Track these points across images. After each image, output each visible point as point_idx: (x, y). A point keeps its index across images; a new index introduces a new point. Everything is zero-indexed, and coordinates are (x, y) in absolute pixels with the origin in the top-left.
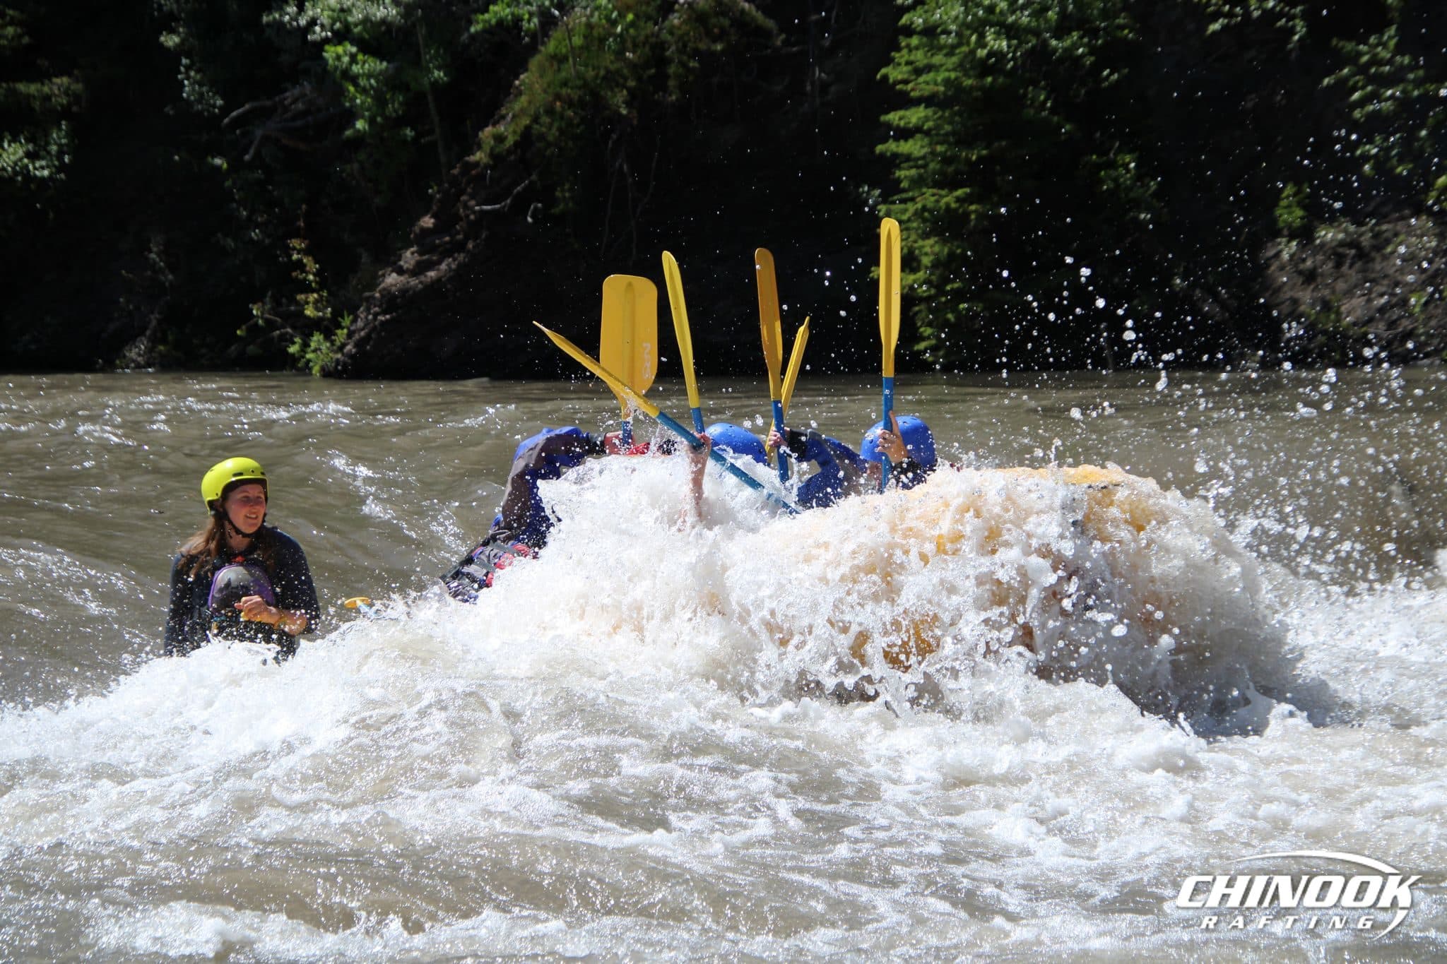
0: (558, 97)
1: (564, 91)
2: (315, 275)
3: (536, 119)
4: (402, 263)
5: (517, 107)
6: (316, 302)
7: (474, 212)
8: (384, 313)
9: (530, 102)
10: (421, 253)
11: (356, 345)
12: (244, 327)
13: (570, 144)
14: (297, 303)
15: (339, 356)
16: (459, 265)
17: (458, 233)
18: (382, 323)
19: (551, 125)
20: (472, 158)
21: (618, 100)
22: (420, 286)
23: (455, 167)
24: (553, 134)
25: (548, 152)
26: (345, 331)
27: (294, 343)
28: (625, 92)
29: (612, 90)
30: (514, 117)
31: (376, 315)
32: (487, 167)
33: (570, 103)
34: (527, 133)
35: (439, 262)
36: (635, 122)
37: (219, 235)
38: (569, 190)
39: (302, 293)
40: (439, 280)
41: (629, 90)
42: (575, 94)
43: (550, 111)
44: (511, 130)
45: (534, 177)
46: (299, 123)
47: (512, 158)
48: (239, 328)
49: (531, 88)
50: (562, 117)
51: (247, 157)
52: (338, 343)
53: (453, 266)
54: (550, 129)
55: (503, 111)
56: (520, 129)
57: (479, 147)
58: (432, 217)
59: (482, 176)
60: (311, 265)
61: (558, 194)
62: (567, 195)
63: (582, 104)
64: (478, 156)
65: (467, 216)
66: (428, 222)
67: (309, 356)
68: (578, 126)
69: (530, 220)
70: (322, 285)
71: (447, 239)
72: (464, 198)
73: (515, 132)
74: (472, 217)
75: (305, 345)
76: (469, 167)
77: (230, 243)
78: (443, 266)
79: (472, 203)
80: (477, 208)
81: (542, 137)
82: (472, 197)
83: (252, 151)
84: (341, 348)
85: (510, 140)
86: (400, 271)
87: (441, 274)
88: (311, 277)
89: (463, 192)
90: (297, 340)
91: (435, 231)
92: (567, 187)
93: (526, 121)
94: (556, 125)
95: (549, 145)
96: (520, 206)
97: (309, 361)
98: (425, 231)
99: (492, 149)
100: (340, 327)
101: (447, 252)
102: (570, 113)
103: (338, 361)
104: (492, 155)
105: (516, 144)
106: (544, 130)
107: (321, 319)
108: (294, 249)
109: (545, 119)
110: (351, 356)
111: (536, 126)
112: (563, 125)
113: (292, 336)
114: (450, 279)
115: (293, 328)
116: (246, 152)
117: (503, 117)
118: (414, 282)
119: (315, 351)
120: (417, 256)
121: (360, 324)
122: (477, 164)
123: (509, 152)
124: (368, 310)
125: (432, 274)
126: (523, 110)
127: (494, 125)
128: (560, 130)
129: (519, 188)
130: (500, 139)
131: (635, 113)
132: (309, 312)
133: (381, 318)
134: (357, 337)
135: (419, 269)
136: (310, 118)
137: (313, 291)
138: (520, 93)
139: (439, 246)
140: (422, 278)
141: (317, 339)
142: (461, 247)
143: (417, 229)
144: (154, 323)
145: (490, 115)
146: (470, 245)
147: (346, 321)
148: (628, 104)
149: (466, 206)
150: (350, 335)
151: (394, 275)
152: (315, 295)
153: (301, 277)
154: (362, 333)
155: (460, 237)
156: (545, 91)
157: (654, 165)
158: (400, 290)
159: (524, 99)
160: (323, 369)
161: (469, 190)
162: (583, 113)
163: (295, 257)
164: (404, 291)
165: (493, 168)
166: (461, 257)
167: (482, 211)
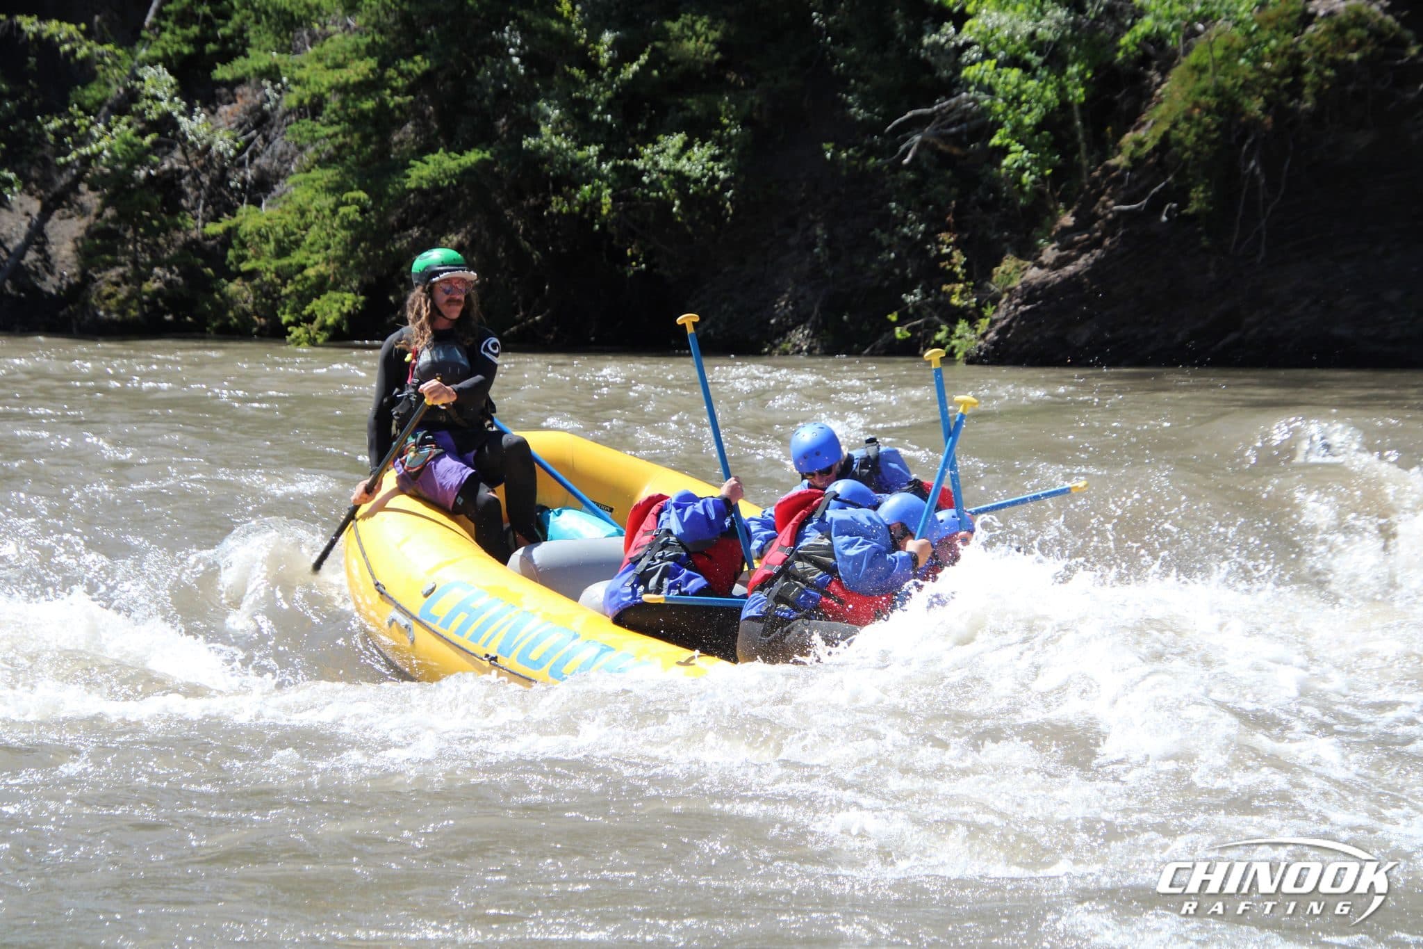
0: (1196, 104)
1: (1203, 99)
2: (963, 267)
3: (1174, 125)
4: (1042, 258)
5: (1157, 114)
6: (962, 292)
7: (1112, 212)
8: (1025, 303)
9: (1170, 109)
10: (1061, 249)
11: (998, 333)
12: (896, 313)
13: (1206, 148)
14: (945, 293)
15: (981, 343)
16: (1096, 261)
17: (1097, 230)
18: (1023, 313)
19: (1189, 129)
20: (1112, 162)
21: (1255, 106)
22: (1059, 280)
23: (1095, 170)
24: (1190, 139)
25: (1186, 155)
26: (988, 320)
27: (940, 331)
28: (1262, 99)
29: (1249, 96)
30: (1154, 123)
31: (1017, 306)
32: (1125, 169)
33: (1208, 111)
34: (1165, 140)
35: (1077, 258)
36: (1270, 127)
37: (877, 231)
38: (1203, 192)
39: (948, 283)
40: (1076, 274)
41: (1266, 98)
42: (1213, 102)
43: (1188, 118)
44: (1151, 135)
45: (1170, 178)
46: (953, 130)
47: (1151, 161)
48: (891, 313)
49: (1171, 97)
50: (1199, 123)
51: (906, 161)
52: (980, 331)
53: (1091, 261)
54: (1188, 133)
55: (1144, 118)
56: (1159, 135)
57: (1120, 151)
58: (1073, 215)
59: (1120, 179)
60: (959, 258)
61: (1193, 195)
62: (1201, 195)
63: (1219, 110)
64: (1120, 160)
65: (1105, 215)
66: (1068, 220)
67: (954, 342)
68: (1215, 130)
69: (1164, 218)
70: (968, 277)
71: (1086, 236)
72: (1104, 198)
73: (1154, 137)
74: (1110, 216)
75: (951, 332)
76: (1108, 170)
77: (885, 238)
78: (1081, 261)
79: (1111, 203)
80: (1115, 208)
81: (1179, 142)
82: (1111, 197)
83: (910, 156)
84: (983, 336)
85: (1149, 146)
86: (1041, 266)
87: (1079, 268)
88: (958, 269)
89: (1102, 193)
90: (944, 327)
91: (1075, 229)
92: (1201, 188)
93: (1165, 127)
94: (1193, 131)
95: (1186, 149)
96: (1156, 206)
97: (953, 348)
98: (1066, 230)
99: (1132, 153)
100: (982, 316)
101: (1085, 248)
102: (1207, 119)
103: (980, 349)
104: (1131, 158)
105: (1155, 149)
106: (1182, 135)
107: (966, 308)
108: (943, 243)
109: (1183, 125)
110: (995, 343)
111: (1174, 132)
112: (1201, 130)
113: (939, 324)
114: (1087, 274)
115: (940, 316)
116: (904, 155)
117: (1144, 123)
118: (1053, 276)
119: (960, 338)
120: (1057, 253)
121: (1002, 313)
122: (1116, 168)
123: (1149, 155)
124: (1010, 300)
125: (1070, 269)
126: (1162, 117)
127: (1136, 129)
128: (1197, 135)
129: (1156, 189)
130: (1140, 144)
131: (1269, 120)
132: (955, 301)
133: (1022, 308)
134: (999, 325)
135: (1059, 263)
136: (964, 125)
137: (960, 282)
138: (1160, 102)
139: (1078, 242)
140: (1061, 272)
141: (962, 326)
142: (1098, 243)
143: (1058, 227)
144: (816, 310)
145: (1131, 120)
146: (1107, 242)
147: (989, 311)
148: (1265, 110)
149: (1104, 207)
150: (992, 323)
151: (1035, 269)
152: (962, 286)
153: (949, 267)
154: (1004, 322)
155: (1098, 234)
156: (1185, 99)
157: (1286, 167)
158: (1040, 283)
159: (1164, 107)
160: (966, 354)
161: (1109, 190)
162: (1221, 120)
163: (945, 250)
164: (1044, 285)
165: (1132, 170)
166: (1097, 252)
167: (1121, 212)
